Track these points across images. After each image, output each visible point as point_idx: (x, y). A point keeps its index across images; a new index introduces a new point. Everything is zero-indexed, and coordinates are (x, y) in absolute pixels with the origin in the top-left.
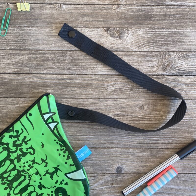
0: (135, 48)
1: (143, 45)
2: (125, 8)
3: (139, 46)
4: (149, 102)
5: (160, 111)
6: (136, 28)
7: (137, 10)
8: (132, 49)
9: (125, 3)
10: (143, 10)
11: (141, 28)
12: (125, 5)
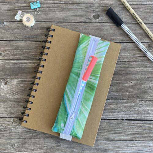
0: (10, 96)
1: (16, 93)
2: (3, 62)
3: (13, 94)
4: (19, 141)
5: (28, 149)
6: (11, 79)
7: (13, 64)
8: (7, 97)
9: (3, 58)
10: (18, 64)
11: (15, 79)
12: (3, 59)
